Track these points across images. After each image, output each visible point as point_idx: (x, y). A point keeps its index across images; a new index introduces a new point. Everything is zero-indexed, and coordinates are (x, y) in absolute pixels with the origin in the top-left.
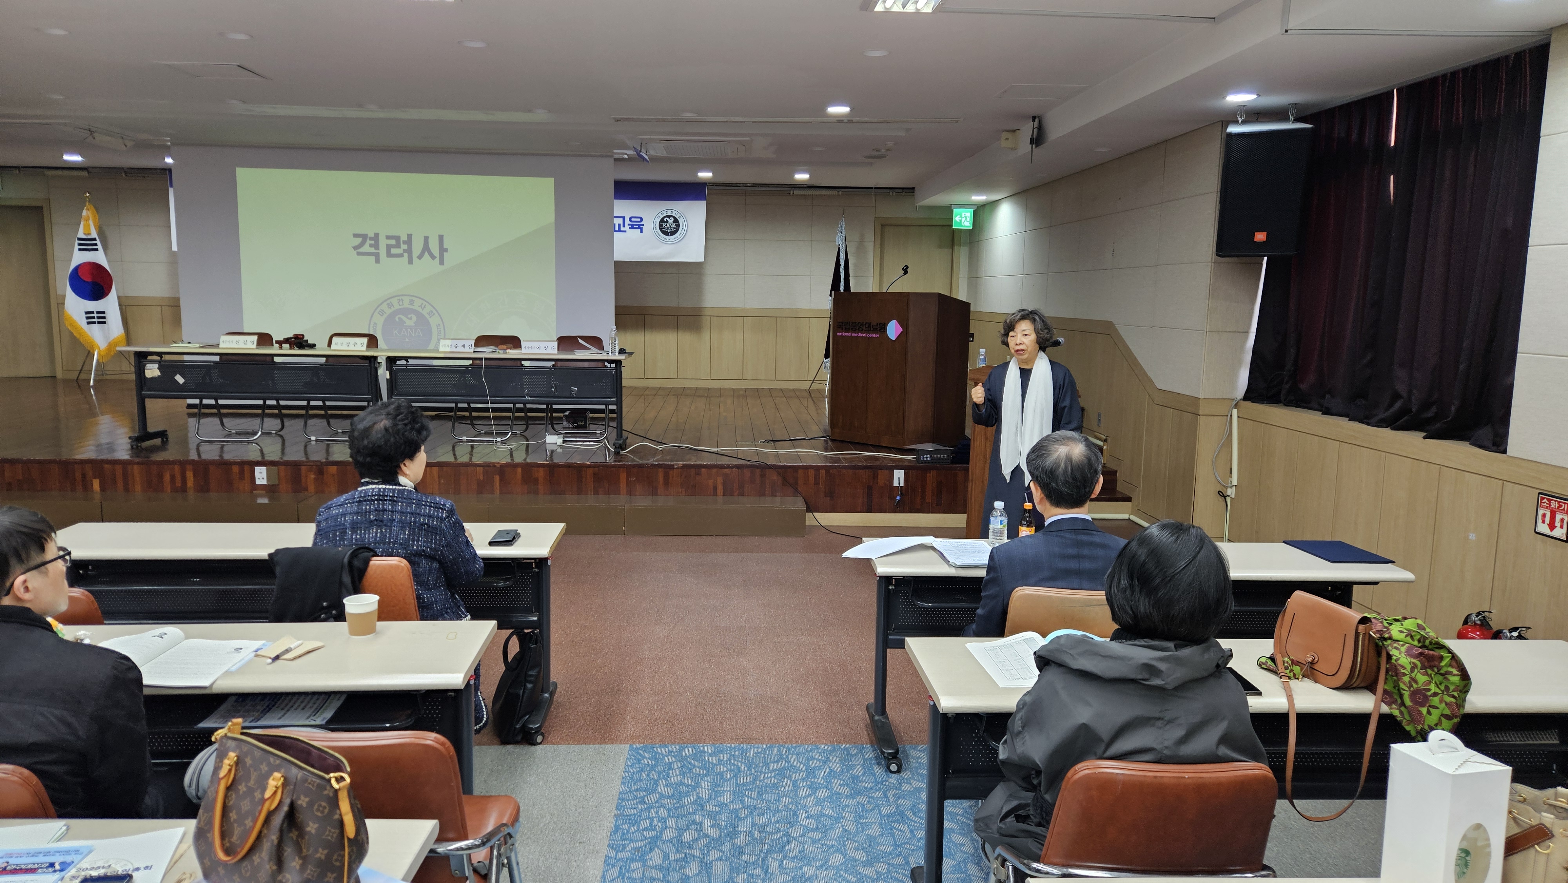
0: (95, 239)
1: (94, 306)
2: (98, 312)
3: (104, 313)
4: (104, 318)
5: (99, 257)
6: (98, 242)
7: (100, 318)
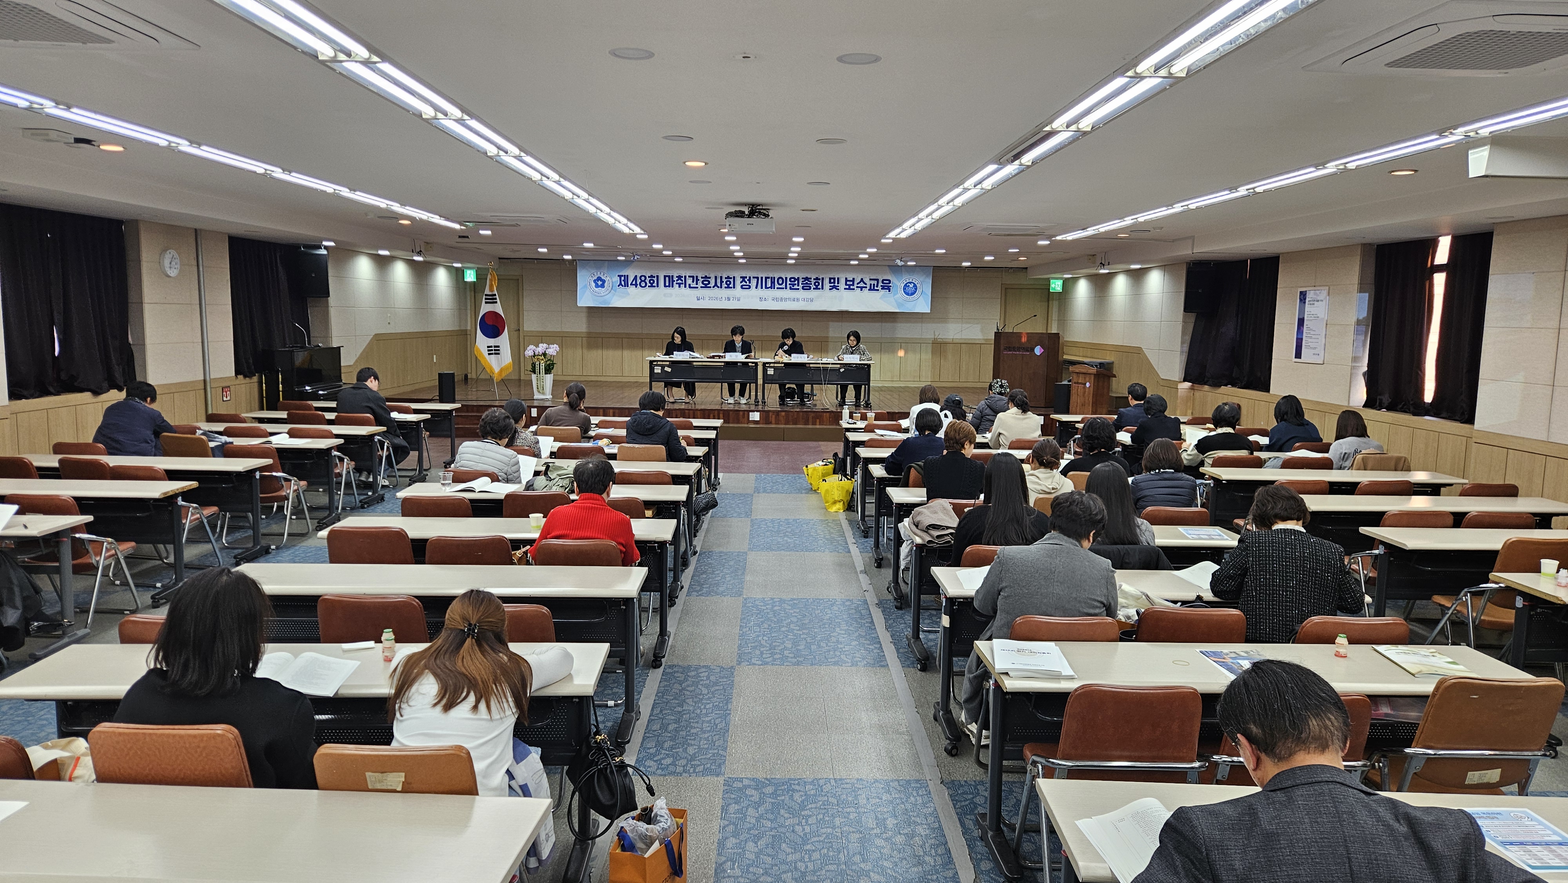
0: (495, 295)
1: (492, 342)
2: (495, 347)
3: (498, 347)
4: (499, 350)
5: (498, 308)
6: (497, 297)
7: (495, 351)
